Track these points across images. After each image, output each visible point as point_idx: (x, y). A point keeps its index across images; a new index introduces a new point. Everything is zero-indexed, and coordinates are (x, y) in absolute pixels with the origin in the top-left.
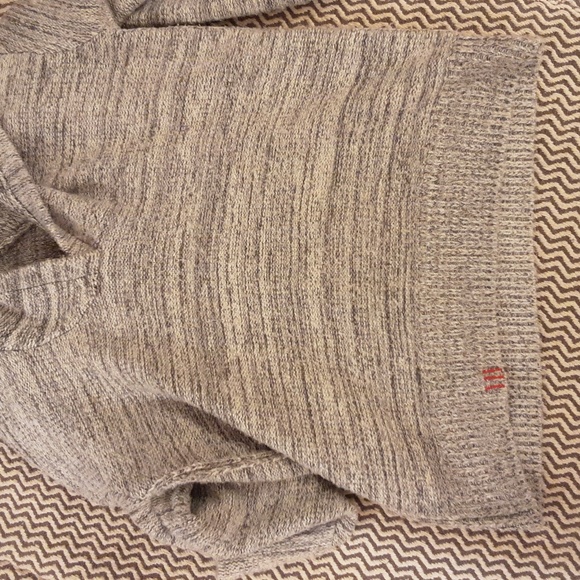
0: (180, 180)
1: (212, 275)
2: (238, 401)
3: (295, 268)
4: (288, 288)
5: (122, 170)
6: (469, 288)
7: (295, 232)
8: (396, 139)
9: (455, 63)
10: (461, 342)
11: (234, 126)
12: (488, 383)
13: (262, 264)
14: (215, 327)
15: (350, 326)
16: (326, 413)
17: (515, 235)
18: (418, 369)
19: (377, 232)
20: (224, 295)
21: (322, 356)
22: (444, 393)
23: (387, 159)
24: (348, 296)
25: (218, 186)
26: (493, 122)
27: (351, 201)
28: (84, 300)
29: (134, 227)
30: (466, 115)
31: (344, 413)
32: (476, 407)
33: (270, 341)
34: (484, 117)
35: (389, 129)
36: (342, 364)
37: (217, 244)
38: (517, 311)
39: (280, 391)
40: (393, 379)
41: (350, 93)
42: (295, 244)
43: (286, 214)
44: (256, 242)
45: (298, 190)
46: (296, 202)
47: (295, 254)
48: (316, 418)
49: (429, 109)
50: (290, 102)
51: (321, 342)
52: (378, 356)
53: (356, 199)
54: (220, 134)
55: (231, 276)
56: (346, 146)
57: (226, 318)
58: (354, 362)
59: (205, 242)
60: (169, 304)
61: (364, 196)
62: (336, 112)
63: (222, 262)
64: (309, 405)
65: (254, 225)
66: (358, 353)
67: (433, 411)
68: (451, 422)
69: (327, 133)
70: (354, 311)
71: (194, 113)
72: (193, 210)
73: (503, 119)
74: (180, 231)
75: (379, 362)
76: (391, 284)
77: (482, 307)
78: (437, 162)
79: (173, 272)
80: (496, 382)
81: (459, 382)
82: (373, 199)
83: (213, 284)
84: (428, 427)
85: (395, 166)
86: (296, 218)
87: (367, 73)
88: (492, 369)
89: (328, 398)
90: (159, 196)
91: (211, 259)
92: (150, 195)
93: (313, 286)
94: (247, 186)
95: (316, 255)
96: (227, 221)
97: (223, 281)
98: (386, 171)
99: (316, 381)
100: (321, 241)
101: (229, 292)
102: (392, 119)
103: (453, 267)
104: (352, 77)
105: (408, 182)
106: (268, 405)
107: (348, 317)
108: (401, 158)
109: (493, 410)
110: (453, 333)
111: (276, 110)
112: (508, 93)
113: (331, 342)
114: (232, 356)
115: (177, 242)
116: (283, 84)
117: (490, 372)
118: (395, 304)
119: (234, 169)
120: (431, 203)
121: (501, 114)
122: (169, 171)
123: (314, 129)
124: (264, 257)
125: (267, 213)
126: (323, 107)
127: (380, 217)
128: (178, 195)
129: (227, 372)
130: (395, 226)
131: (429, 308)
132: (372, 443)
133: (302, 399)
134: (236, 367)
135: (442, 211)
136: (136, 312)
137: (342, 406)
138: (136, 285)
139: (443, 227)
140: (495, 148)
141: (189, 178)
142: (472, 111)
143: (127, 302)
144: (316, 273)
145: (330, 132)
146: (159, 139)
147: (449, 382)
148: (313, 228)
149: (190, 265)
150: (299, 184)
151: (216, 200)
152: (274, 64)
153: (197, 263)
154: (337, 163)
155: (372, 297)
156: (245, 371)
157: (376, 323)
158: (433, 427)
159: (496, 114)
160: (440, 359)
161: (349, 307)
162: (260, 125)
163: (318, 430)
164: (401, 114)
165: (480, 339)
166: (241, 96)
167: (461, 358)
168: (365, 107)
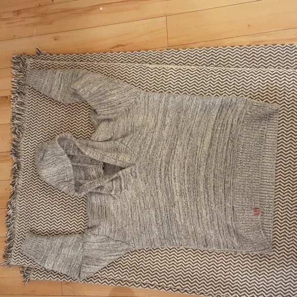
0: (162, 143)
1: (170, 173)
2: (178, 215)
3: (196, 172)
4: (194, 178)
5: (146, 138)
6: (252, 182)
7: (197, 160)
8: (231, 133)
9: (249, 111)
10: (247, 199)
11: (180, 126)
12: (255, 213)
13: (186, 170)
14: (171, 190)
15: (212, 191)
16: (203, 219)
17: (269, 162)
18: (233, 206)
19: (223, 162)
20: (173, 180)
21: (203, 201)
22: (241, 215)
23: (227, 139)
24: (212, 182)
25: (174, 145)
26: (261, 129)
27: (215, 152)
28: (132, 180)
29: (146, 158)
30: (253, 127)
31: (209, 219)
32: (251, 219)
33: (187, 195)
34: (258, 128)
35: (228, 129)
36: (209, 203)
37: (171, 163)
38: (268, 187)
39: (190, 211)
40: (225, 209)
41: (217, 116)
42: (196, 164)
43: (194, 155)
44: (184, 163)
45: (199, 148)
46: (198, 151)
47: (196, 167)
48: (200, 220)
49: (241, 124)
50: (197, 119)
51: (203, 196)
52: (221, 201)
53: (217, 151)
54: (175, 128)
55: (176, 174)
56: (215, 134)
57: (174, 188)
58: (213, 202)
59: (168, 163)
60: (157, 182)
61: (220, 150)
62: (213, 123)
63: (173, 169)
64: (198, 216)
65: (184, 158)
66: (215, 200)
67: (237, 220)
68: (243, 224)
69: (209, 129)
70: (214, 187)
71: (168, 121)
72: (165, 152)
73: (264, 128)
74: (161, 159)
75: (221, 203)
76: (226, 179)
77: (255, 189)
78: (243, 141)
79: (158, 172)
80: (257, 212)
81: (246, 211)
82: (222, 152)
83: (170, 176)
84: (235, 225)
85: (230, 142)
86: (197, 156)
87: (222, 109)
88: (256, 208)
89: (204, 214)
90: (155, 147)
91: (169, 168)
92: (152, 147)
93: (201, 178)
94: (182, 145)
95: (203, 168)
96: (175, 156)
97: (173, 175)
98: (227, 143)
99: (201, 209)
100: (205, 164)
101: (175, 179)
102: (229, 126)
103: (247, 175)
104: (217, 110)
105: (234, 147)
106: (187, 216)
107: (212, 188)
108: (232, 139)
109: (256, 221)
110: (245, 196)
111: (193, 121)
112: (266, 120)
113: (206, 196)
114: (176, 200)
115: (159, 162)
116: (195, 114)
117: (256, 209)
118: (227, 185)
119: (179, 140)
120: (241, 154)
121: (264, 127)
122: (159, 140)
123: (206, 128)
124: (186, 168)
125: (188, 154)
126: (209, 121)
127: (224, 158)
128: (161, 147)
129: (175, 205)
130: (228, 161)
131: (238, 188)
132: (217, 228)
133: (196, 214)
134: (177, 203)
135: (244, 157)
136: (147, 184)
137: (208, 217)
138: (147, 175)
139: (244, 162)
140: (262, 138)
141: (165, 142)
142: (254, 126)
143: (145, 181)
144: (203, 174)
145: (210, 129)
146: (157, 129)
147: (243, 211)
148: (203, 160)
149: (163, 170)
150: (199, 146)
151: (172, 149)
152: (192, 107)
153: (165, 169)
154: (211, 140)
155: (220, 183)
156: (180, 204)
157: (221, 191)
158: (237, 225)
159: (262, 127)
160: (241, 204)
161: (212, 185)
162: (188, 126)
163: (201, 224)
164: (232, 125)
165: (254, 199)
166: (182, 116)
167: (247, 204)
168: (222, 122)
